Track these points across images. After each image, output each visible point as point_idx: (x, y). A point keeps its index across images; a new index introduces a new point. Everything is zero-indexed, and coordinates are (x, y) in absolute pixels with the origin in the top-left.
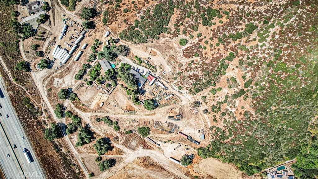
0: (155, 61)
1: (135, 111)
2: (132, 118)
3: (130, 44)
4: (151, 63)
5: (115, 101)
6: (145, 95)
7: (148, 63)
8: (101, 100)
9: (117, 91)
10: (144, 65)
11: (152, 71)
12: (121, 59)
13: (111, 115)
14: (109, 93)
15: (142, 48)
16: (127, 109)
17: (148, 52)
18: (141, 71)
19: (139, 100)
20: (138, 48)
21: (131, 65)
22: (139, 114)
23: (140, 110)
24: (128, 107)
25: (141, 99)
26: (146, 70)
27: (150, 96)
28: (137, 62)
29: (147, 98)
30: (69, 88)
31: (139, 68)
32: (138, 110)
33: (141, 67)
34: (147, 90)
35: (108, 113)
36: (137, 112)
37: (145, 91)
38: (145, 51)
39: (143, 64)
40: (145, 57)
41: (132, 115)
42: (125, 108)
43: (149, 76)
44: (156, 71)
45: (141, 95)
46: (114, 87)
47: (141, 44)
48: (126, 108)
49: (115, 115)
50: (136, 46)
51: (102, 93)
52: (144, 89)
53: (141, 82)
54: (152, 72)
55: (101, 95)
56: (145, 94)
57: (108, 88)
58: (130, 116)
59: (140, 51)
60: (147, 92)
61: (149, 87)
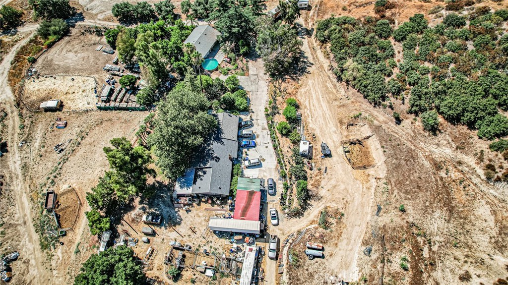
0: (333, 182)
1: (61, 240)
2: (25, 240)
3: (322, 67)
4: (315, 171)
5: (79, 139)
6: (154, 234)
7: (305, 161)
8: (69, 96)
9: (126, 121)
10: (285, 149)
11: (283, 199)
12: (251, 72)
13: (17, 155)
14: (103, 105)
15: (343, 106)
16: (62, 200)
17: (345, 133)
18: (252, 155)
19: (118, 221)
20: (331, 92)
21: (252, 107)
22: (53, 263)
23: (73, 257)
24: (72, 196)
25: (126, 227)
26: (269, 171)
27: (159, 259)
28: (280, 119)
29: (141, 251)
30: (81, 14)
31: (257, 140)
32: (74, 248)
33: (271, 145)
34: (183, 229)
35: (25, 141)
36: (59, 252)
37: (173, 222)
38: (341, 123)
39: (285, 143)
40: (317, 133)
41: (36, 237)
42: (64, 187)
43: (251, 194)
44: (297, 214)
45: (144, 218)
46: (134, 105)
47: (352, 91)
48: (64, 194)
49: (19, 172)
50: (329, 85)
51: (94, 86)
52: (182, 213)
53: (205, 177)
54: (278, 197)
55: (89, 88)
56: (162, 231)
57: (124, 91)
58: (33, 230)
59: (324, 105)
60: (173, 235)
61: (201, 230)
